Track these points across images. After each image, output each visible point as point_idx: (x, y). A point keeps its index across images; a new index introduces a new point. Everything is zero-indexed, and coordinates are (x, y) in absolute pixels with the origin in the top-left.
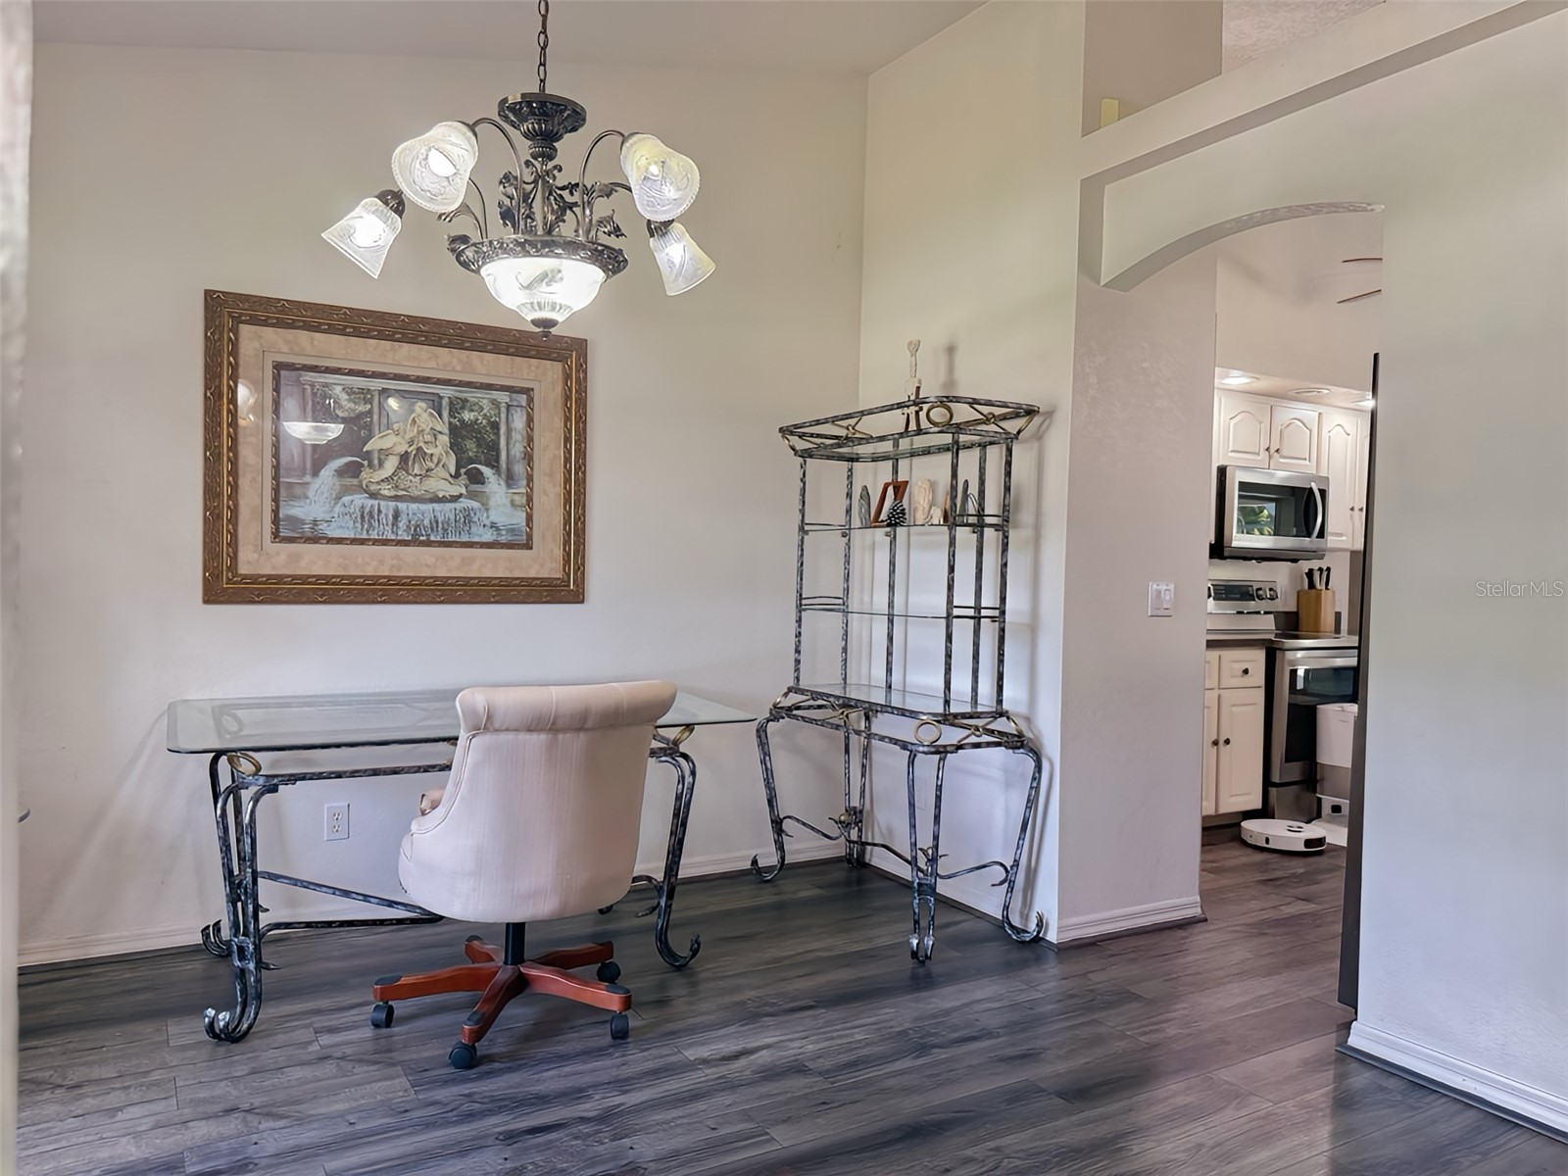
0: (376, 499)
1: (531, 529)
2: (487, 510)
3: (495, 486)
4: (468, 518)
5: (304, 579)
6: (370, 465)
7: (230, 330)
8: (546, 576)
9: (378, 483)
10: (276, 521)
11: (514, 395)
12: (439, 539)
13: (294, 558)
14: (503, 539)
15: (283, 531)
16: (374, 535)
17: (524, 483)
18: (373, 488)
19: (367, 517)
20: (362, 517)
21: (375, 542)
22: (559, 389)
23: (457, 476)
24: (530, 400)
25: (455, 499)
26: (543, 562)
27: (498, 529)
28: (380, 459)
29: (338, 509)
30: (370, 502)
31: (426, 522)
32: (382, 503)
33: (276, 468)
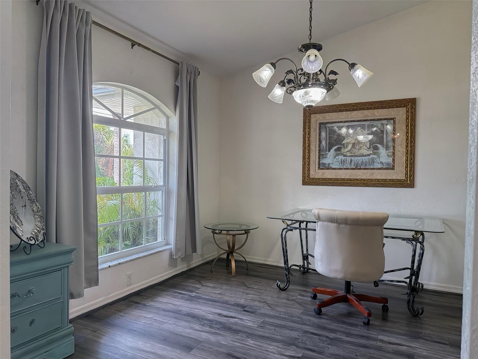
1: (394, 163)
4: (373, 161)
5: (325, 179)
6: (344, 147)
7: (308, 117)
8: (399, 179)
9: (346, 152)
10: (319, 164)
11: (389, 121)
12: (363, 167)
13: (323, 174)
17: (392, 148)
18: (345, 154)
19: (343, 162)
21: (345, 169)
22: (405, 116)
23: (370, 148)
24: (394, 121)
25: (369, 155)
26: (399, 174)
27: (383, 164)
28: (347, 145)
33: (319, 150)
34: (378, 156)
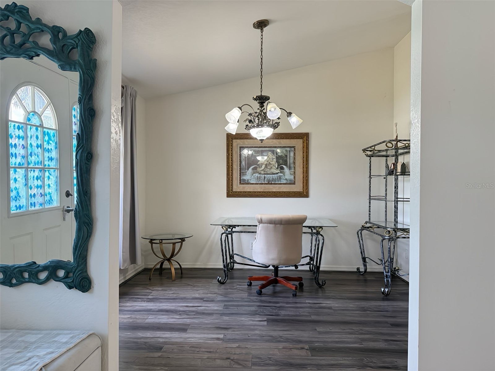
0: (260, 174)
1: (295, 180)
2: (284, 176)
3: (286, 170)
4: (280, 178)
5: (245, 192)
6: (259, 167)
7: (231, 141)
8: (299, 191)
9: (261, 171)
10: (240, 180)
11: (291, 148)
13: (244, 188)
14: (288, 182)
15: (242, 182)
16: (260, 183)
17: (293, 169)
18: (260, 172)
20: (258, 178)
21: (260, 184)
22: (302, 146)
23: (278, 168)
24: (295, 149)
25: (277, 173)
26: (298, 187)
27: (287, 180)
28: (261, 165)
29: (252, 177)
30: (259, 175)
31: (271, 179)
32: (262, 175)
33: (240, 169)
34: (284, 174)
